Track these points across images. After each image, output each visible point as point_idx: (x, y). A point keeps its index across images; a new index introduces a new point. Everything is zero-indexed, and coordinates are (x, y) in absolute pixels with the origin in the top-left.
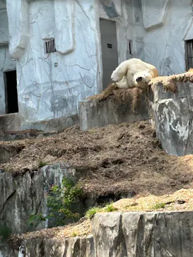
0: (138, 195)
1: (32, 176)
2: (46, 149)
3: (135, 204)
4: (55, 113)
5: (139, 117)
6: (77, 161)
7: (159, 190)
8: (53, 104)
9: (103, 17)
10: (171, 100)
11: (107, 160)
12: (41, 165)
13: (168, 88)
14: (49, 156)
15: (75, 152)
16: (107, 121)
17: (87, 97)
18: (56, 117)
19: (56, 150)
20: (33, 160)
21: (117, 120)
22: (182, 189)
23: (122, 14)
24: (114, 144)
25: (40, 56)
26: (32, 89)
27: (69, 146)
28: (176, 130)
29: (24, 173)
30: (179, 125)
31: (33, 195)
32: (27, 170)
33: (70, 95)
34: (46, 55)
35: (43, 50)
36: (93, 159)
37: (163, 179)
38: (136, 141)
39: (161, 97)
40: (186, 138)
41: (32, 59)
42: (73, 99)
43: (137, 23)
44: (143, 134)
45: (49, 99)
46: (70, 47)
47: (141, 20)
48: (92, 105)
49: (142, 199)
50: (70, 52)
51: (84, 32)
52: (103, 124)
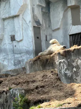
0: (51, 101)
1: (6, 94)
2: (12, 82)
3: (50, 105)
4: (15, 67)
5: (51, 67)
6: (25, 87)
7: (59, 98)
8: (14, 63)
9: (34, 25)
10: (64, 60)
11: (38, 86)
12: (10, 89)
13: (62, 55)
14: (13, 85)
15: (24, 83)
16: (37, 70)
17: (29, 59)
18: (16, 68)
19: (16, 82)
20: (7, 87)
21: (41, 69)
22: (70, 98)
23: (43, 24)
24: (40, 79)
25: (9, 43)
26: (5, 57)
27: (22, 80)
28: (66, 73)
29: (3, 93)
30: (67, 70)
31: (7, 102)
32: (4, 91)
33: (21, 59)
34: (11, 42)
35: (10, 40)
36: (32, 86)
37: (62, 94)
38: (50, 78)
39: (60, 59)
40: (70, 76)
41: (5, 44)
42: (23, 60)
43: (49, 28)
44: (53, 75)
45: (13, 61)
46: (21, 39)
48: (31, 63)
49: (53, 102)
50: (21, 40)
51: (27, 32)
52: (36, 71)
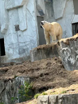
0: (55, 88)
1: (12, 81)
2: (17, 70)
3: (54, 92)
4: (20, 55)
5: (54, 56)
6: (30, 74)
7: (64, 85)
8: (19, 51)
9: (38, 15)
10: (67, 48)
11: (42, 74)
12: (15, 77)
13: (66, 43)
14: (18, 73)
15: (29, 71)
16: (41, 57)
17: (33, 48)
18: (21, 57)
19: (21, 70)
20: (12, 75)
21: (45, 57)
22: (73, 85)
23: (46, 14)
24: (44, 67)
25: (13, 32)
26: (10, 46)
27: (27, 68)
28: (70, 60)
29: (8, 81)
30: (71, 58)
31: (13, 89)
32: (10, 79)
33: (26, 48)
34: (16, 32)
35: (15, 30)
36: (37, 73)
37: (65, 81)
38: (54, 65)
40: (74, 63)
41: (10, 33)
42: (27, 49)
43: (52, 17)
44: (56, 62)
45: (18, 49)
46: (25, 28)
47: (53, 16)
48: (35, 51)
49: (57, 89)
50: (25, 30)
51: (31, 22)
52: (40, 59)
